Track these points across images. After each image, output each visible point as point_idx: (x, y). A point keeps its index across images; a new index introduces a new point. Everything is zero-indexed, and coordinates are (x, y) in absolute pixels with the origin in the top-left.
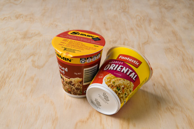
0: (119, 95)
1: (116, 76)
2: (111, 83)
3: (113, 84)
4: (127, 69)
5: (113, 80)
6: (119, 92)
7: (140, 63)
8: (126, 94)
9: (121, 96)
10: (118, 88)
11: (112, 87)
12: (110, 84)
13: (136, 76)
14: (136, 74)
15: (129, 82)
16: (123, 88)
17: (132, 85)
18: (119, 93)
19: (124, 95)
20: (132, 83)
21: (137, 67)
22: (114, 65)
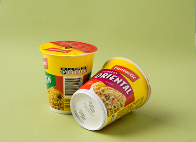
0: (107, 105)
1: (107, 85)
2: (100, 90)
3: (102, 92)
4: (121, 80)
5: (103, 88)
6: (108, 102)
7: (137, 77)
8: (115, 107)
9: (110, 107)
10: (107, 97)
11: (100, 94)
12: (98, 91)
13: (130, 90)
14: (130, 87)
15: (121, 94)
16: (113, 99)
17: (124, 99)
18: (107, 104)
19: (113, 107)
20: (124, 96)
21: (133, 81)
22: (107, 74)
